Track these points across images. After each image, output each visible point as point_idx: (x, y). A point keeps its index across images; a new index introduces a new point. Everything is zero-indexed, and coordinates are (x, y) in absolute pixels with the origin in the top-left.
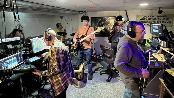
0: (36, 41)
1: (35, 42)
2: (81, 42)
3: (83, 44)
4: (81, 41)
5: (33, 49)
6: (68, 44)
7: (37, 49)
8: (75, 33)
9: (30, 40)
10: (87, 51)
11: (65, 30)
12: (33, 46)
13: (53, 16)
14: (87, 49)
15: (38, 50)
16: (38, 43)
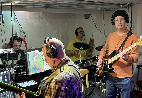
0: (34, 56)
1: (33, 58)
2: (110, 64)
3: (113, 69)
4: (110, 61)
5: (29, 68)
6: (91, 64)
7: (35, 68)
8: (102, 47)
9: (26, 53)
10: (124, 83)
11: (92, 41)
12: (28, 63)
13: (74, 15)
14: (123, 79)
15: (36, 71)
16: (36, 59)
